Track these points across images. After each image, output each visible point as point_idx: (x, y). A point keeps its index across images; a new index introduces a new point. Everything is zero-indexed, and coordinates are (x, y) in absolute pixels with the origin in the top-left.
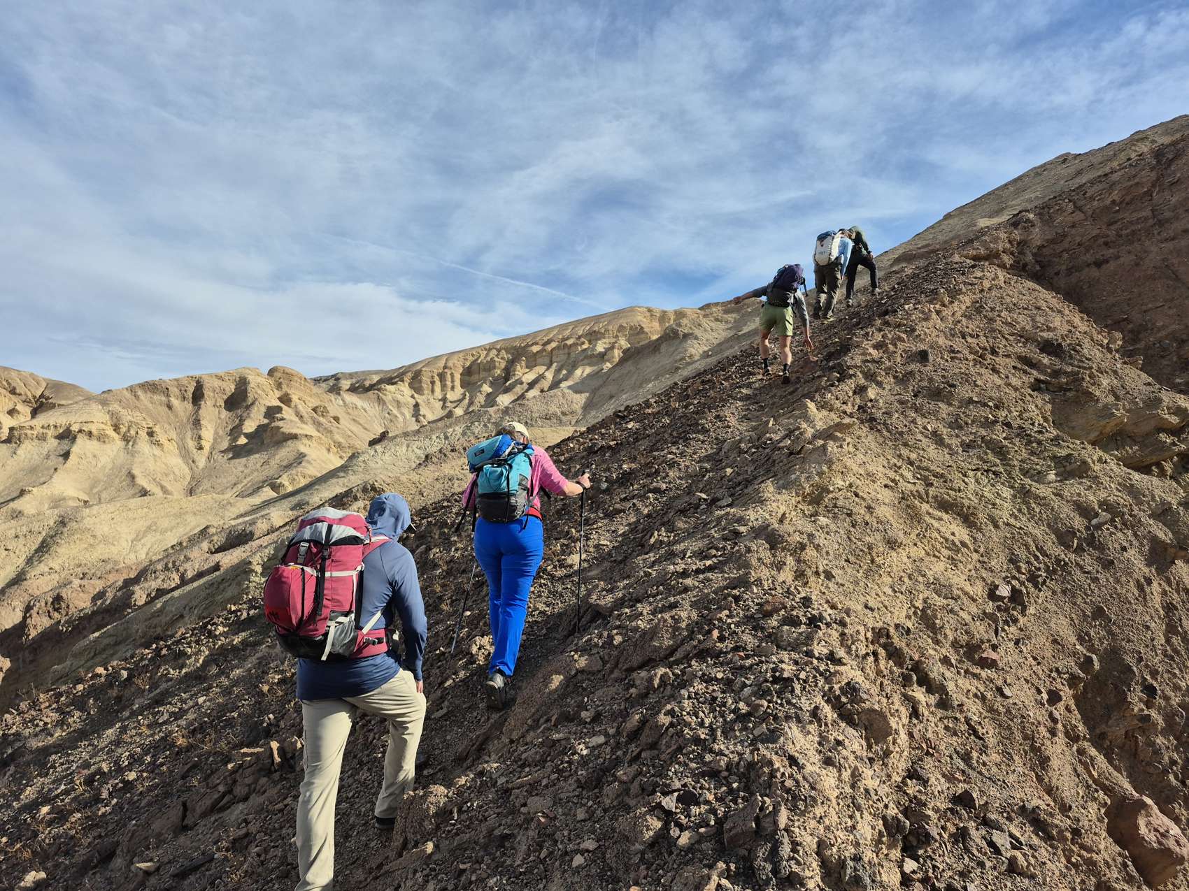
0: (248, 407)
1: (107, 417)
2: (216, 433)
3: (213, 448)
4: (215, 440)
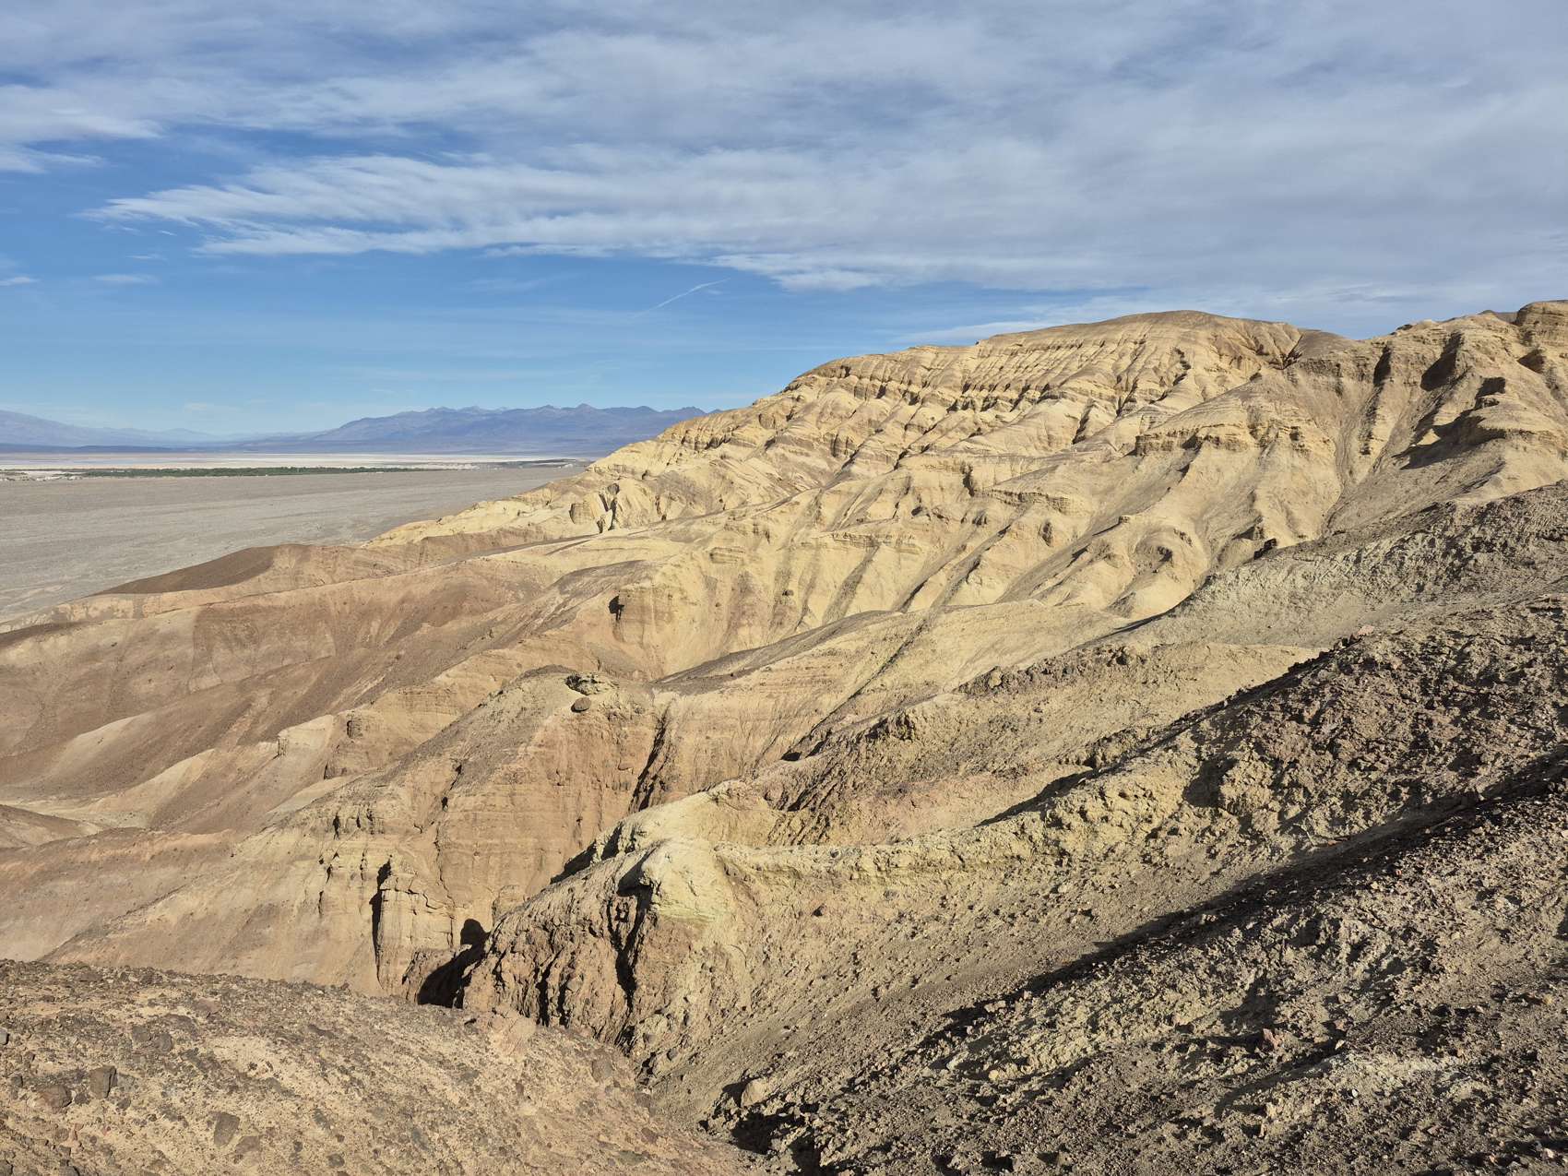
0: (1454, 382)
1: (1245, 416)
2: (1398, 427)
3: (1385, 451)
4: (1393, 437)
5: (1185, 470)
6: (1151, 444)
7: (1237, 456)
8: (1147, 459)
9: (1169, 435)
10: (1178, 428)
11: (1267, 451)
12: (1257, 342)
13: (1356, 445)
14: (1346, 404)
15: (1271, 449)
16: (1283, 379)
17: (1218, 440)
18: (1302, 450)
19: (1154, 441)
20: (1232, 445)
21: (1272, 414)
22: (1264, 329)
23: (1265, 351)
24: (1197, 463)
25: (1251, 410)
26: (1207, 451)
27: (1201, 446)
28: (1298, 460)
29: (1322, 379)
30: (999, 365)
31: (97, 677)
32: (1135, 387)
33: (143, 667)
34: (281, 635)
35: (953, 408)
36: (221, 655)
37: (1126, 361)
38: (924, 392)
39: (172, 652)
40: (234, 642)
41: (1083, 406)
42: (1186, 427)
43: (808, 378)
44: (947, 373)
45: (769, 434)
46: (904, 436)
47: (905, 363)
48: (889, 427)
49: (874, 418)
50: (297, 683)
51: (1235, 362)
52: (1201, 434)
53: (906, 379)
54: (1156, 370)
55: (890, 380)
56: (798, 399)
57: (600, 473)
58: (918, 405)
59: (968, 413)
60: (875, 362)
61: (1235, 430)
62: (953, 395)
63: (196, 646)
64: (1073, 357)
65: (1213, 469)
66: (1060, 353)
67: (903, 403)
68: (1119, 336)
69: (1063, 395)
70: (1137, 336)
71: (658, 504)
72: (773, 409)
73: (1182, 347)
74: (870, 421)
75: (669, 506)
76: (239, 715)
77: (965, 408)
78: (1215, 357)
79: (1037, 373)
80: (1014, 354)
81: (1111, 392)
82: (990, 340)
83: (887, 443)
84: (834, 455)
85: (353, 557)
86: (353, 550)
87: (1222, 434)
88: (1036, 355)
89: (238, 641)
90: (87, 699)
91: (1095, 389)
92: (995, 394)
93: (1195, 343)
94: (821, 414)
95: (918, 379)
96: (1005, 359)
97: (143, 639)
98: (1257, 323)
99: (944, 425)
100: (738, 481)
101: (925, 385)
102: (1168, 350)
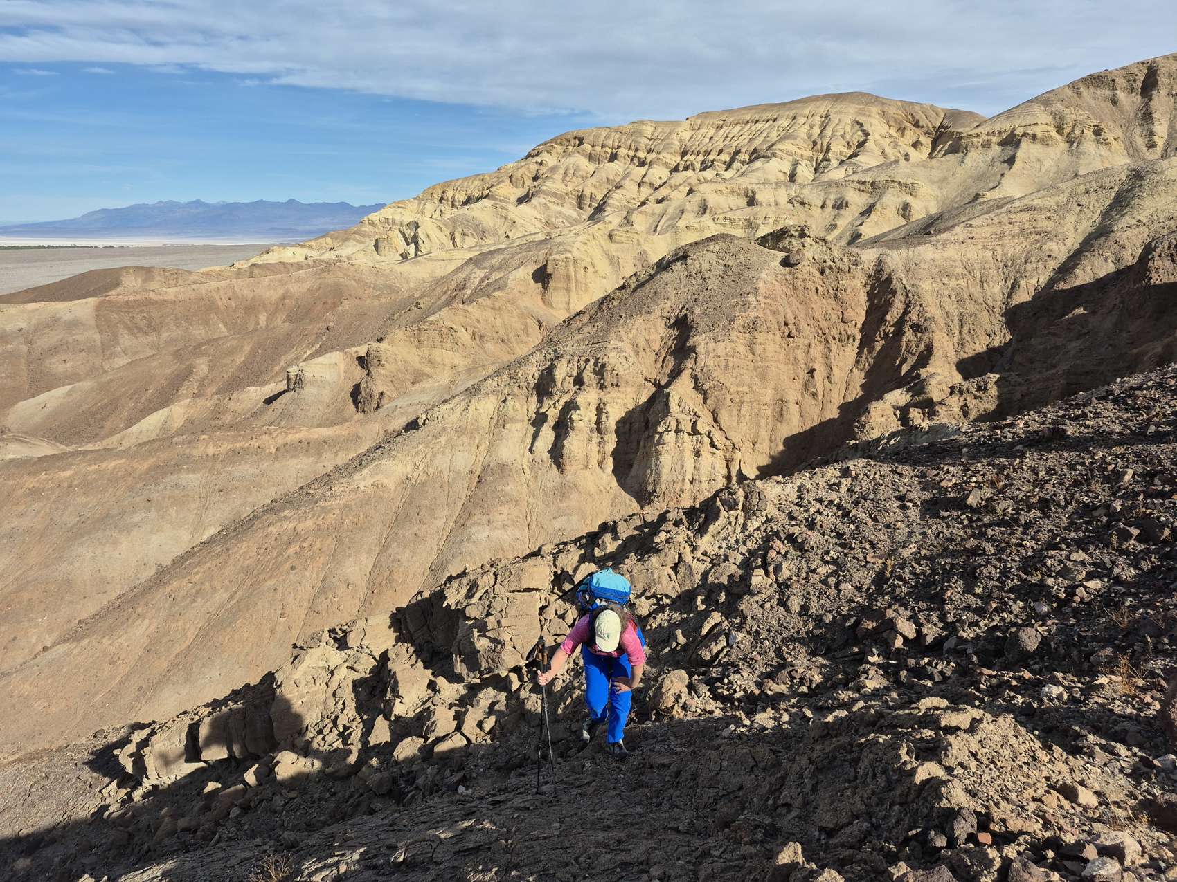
1: (1050, 119)
2: (1172, 127)
3: (1167, 145)
5: (1011, 161)
6: (972, 143)
7: (1050, 149)
8: (969, 155)
9: (988, 134)
10: (996, 128)
11: (1075, 144)
12: (913, 117)
13: (1140, 142)
14: (1122, 112)
15: (1079, 143)
16: (1069, 92)
17: (1034, 137)
18: (1105, 143)
19: (975, 140)
20: (1045, 141)
21: (1074, 116)
22: (917, 108)
23: (921, 124)
24: (1020, 154)
25: (1055, 115)
26: (1025, 145)
27: (1019, 141)
28: (1103, 151)
29: (1100, 92)
30: (710, 136)
31: (12, 357)
32: (828, 149)
33: (54, 350)
34: (178, 326)
35: (676, 170)
36: (126, 340)
37: (816, 131)
38: (650, 157)
39: (79, 337)
40: (134, 329)
41: (790, 164)
42: (1003, 127)
43: (548, 146)
44: (668, 141)
45: (520, 192)
46: (639, 192)
47: (630, 134)
48: (627, 183)
49: (611, 177)
50: (231, 352)
51: (900, 132)
52: (1019, 132)
53: (633, 147)
54: (843, 136)
55: (619, 147)
56: (541, 164)
57: (373, 224)
58: (646, 167)
59: (690, 173)
60: (604, 134)
61: (1047, 128)
62: (674, 160)
63: (101, 332)
64: (771, 128)
65: (1034, 159)
66: (759, 126)
67: (632, 166)
68: (807, 112)
69: (774, 155)
70: (822, 111)
71: (453, 239)
72: (521, 171)
73: (861, 119)
74: (608, 180)
75: (463, 240)
77: (686, 169)
78: (886, 126)
79: (743, 141)
80: (719, 127)
81: (810, 154)
82: (698, 116)
83: (628, 197)
84: (580, 208)
85: (192, 278)
86: (190, 273)
87: (1038, 131)
88: (738, 128)
89: (140, 329)
90: (7, 377)
91: (797, 150)
92: (711, 157)
93: (870, 116)
94: (565, 174)
95: (642, 147)
96: (712, 131)
97: (48, 326)
98: (910, 103)
99: (673, 182)
100: (517, 219)
101: (649, 151)
102: (849, 122)
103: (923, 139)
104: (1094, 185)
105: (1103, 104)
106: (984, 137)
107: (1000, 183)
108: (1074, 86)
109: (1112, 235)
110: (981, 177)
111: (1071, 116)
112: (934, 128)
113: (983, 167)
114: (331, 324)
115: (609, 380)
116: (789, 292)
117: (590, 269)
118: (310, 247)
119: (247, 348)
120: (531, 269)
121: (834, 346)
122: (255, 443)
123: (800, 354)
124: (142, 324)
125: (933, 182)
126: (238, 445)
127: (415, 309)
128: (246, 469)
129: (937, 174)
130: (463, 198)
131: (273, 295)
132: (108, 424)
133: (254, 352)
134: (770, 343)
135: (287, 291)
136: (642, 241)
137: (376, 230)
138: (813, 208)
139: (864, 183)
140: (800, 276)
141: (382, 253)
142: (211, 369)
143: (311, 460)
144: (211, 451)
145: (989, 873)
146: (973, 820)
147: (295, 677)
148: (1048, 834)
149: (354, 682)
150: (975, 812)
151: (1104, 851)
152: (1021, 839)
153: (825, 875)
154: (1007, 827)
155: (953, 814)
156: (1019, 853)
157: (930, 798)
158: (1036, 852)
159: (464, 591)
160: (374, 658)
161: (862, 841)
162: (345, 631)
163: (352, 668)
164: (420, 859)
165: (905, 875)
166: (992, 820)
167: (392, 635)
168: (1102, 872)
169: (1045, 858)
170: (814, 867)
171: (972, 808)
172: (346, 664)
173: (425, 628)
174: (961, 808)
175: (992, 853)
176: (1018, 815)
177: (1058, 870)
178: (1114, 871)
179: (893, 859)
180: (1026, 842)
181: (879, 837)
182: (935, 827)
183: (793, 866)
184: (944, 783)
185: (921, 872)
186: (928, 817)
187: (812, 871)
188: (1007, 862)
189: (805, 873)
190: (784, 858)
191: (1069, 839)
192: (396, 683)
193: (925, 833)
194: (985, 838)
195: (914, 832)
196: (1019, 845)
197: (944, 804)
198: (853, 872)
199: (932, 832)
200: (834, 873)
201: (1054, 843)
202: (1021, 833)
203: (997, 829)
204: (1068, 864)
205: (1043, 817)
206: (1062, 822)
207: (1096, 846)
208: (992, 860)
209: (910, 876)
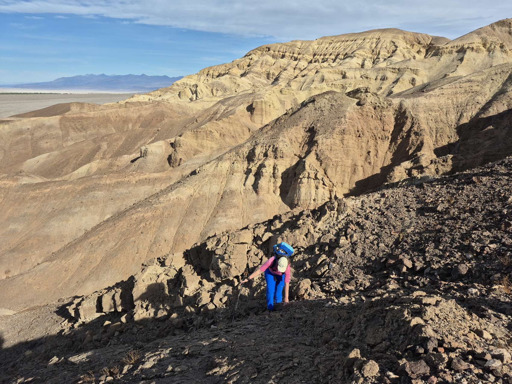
5: (461, 60)
6: (444, 51)
7: (480, 54)
8: (443, 57)
9: (451, 47)
10: (456, 45)
11: (491, 52)
12: (418, 40)
15: (493, 52)
16: (489, 28)
17: (473, 49)
18: (505, 52)
19: (446, 50)
20: (478, 51)
21: (491, 39)
22: (420, 35)
23: (421, 43)
24: (466, 56)
25: (482, 39)
26: (468, 52)
27: (465, 51)
28: (504, 55)
29: (504, 29)
30: (326, 47)
31: (25, 140)
32: (379, 54)
33: (42, 138)
34: (94, 128)
35: (311, 62)
36: (72, 134)
37: (374, 45)
38: (299, 57)
39: (53, 132)
40: (76, 129)
41: (362, 60)
42: (459, 44)
43: (254, 51)
44: (307, 50)
45: (242, 72)
46: (294, 72)
47: (291, 46)
48: (289, 68)
49: (282, 65)
50: (117, 140)
51: (412, 46)
52: (466, 46)
53: (292, 52)
54: (386, 48)
55: (286, 52)
56: (251, 59)
58: (298, 61)
59: (317, 64)
60: (279, 46)
61: (479, 45)
62: (310, 58)
63: (62, 130)
64: (354, 44)
65: (472, 59)
66: (348, 43)
67: (291, 61)
68: (370, 37)
69: (355, 56)
70: (377, 36)
71: (212, 92)
72: (242, 63)
73: (394, 40)
74: (280, 67)
75: (217, 93)
76: (97, 151)
77: (315, 62)
78: (405, 44)
79: (341, 50)
80: (330, 43)
81: (371, 56)
82: (321, 38)
83: (289, 74)
84: (268, 79)
85: (100, 108)
86: (100, 105)
87: (474, 46)
88: (339, 44)
89: (78, 129)
90: (23, 149)
91: (365, 54)
92: (326, 57)
93: (398, 39)
94: (262, 64)
95: (296, 52)
96: (327, 45)
98: (417, 33)
99: (309, 68)
100: (241, 84)
101: (299, 54)
102: (389, 41)
103: (422, 50)
104: (500, 71)
105: (505, 34)
106: (450, 49)
107: (456, 70)
108: (492, 26)
109: (507, 93)
110: (447, 67)
111: (490, 39)
112: (427, 44)
113: (448, 62)
114: (160, 129)
115: (279, 155)
116: (360, 117)
117: (272, 106)
118: (151, 95)
119: (124, 138)
120: (246, 105)
121: (379, 141)
122: (127, 179)
123: (364, 145)
124: (79, 127)
125: (426, 69)
126: (119, 180)
127: (195, 122)
128: (123, 190)
129: (428, 65)
130: (217, 74)
131: (135, 116)
132: (65, 170)
133: (126, 140)
134: (351, 140)
135: (141, 114)
136: (295, 94)
137: (179, 88)
138: (372, 80)
139: (395, 69)
140: (365, 110)
141: (182, 98)
142: (108, 147)
143: (150, 187)
144: (108, 182)
145: (443, 364)
146: (436, 342)
147: (143, 277)
148: (469, 349)
149: (168, 280)
150: (437, 339)
151: (494, 357)
152: (457, 350)
153: (370, 362)
154: (451, 346)
155: (427, 339)
156: (456, 356)
157: (417, 332)
158: (464, 356)
159: (215, 243)
160: (176, 271)
161: (386, 350)
162: (164, 259)
163: (167, 274)
164: (195, 353)
165: (405, 363)
166: (444, 342)
167: (184, 261)
168: (493, 365)
169: (468, 359)
170: (365, 359)
171: (436, 337)
172: (164, 273)
173: (198, 258)
174: (431, 337)
175: (444, 355)
176: (456, 341)
177: (473, 364)
178: (499, 365)
179: (401, 358)
180: (459, 352)
181: (394, 349)
182: (418, 345)
183: (356, 359)
184: (423, 326)
185: (413, 362)
186: (416, 341)
187: (364, 361)
188: (451, 359)
189: (361, 362)
190: (352, 355)
191: (479, 351)
192: (185, 281)
193: (415, 347)
194: (441, 350)
195: (409, 346)
196: (456, 353)
197: (423, 335)
198: (382, 362)
199: (418, 347)
200: (374, 362)
201: (472, 353)
202: (457, 348)
203: (446, 346)
204: (478, 361)
205: (467, 343)
206: (476, 345)
207: (491, 354)
208: (444, 359)
209: (408, 364)
